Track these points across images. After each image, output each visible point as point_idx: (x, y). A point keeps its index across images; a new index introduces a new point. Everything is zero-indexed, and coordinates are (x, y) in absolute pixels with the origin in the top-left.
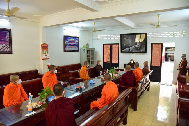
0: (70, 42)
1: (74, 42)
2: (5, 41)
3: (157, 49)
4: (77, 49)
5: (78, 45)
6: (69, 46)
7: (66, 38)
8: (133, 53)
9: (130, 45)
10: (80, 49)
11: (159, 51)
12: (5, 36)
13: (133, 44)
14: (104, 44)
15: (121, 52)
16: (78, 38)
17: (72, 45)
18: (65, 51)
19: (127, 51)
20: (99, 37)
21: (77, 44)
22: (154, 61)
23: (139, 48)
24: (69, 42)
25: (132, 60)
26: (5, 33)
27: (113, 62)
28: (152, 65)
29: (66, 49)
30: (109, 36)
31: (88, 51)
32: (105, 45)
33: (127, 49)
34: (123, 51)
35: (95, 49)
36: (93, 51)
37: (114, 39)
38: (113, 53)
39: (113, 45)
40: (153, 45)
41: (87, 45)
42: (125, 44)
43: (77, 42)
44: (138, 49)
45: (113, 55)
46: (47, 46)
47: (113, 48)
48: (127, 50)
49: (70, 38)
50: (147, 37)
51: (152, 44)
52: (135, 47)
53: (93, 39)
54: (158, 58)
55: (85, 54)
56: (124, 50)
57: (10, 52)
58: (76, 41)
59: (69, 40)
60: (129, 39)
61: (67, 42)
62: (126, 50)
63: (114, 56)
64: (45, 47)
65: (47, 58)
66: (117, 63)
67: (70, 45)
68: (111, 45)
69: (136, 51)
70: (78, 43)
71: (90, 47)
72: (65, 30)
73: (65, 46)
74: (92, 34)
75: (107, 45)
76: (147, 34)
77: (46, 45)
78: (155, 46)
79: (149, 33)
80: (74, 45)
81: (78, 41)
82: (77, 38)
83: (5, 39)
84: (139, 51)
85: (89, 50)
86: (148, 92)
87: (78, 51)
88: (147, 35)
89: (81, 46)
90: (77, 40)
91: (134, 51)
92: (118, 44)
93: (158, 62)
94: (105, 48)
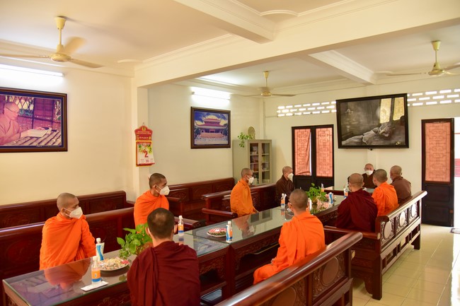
0: (207, 123)
1: (217, 123)
2: (52, 121)
3: (438, 135)
4: (226, 142)
5: (226, 132)
6: (204, 134)
7: (196, 113)
8: (371, 147)
9: (362, 128)
10: (233, 141)
11: (444, 141)
12: (53, 109)
13: (372, 124)
14: (294, 129)
15: (340, 146)
16: (228, 113)
17: (212, 132)
18: (194, 146)
19: (355, 145)
20: (281, 110)
21: (224, 128)
22: (432, 169)
23: (387, 135)
24: (204, 123)
25: (368, 167)
26: (53, 103)
27: (318, 175)
28: (428, 179)
29: (197, 142)
30: (307, 107)
31: (253, 146)
32: (296, 131)
33: (354, 140)
34: (344, 143)
35: (271, 141)
36: (266, 146)
37: (321, 113)
38: (317, 150)
39: (318, 130)
40: (427, 125)
41: (251, 130)
42: (350, 124)
43: (225, 125)
44: (384, 136)
45: (317, 154)
46: (148, 133)
47: (317, 137)
48: (356, 140)
49: (208, 115)
50: (408, 105)
51: (424, 122)
52: (376, 132)
53: (265, 117)
54: (444, 159)
55: (245, 155)
56: (348, 140)
57: (63, 148)
58: (223, 122)
59: (204, 119)
60: (358, 111)
61: (198, 123)
62: (352, 142)
63: (321, 158)
64: (144, 135)
65: (150, 163)
66: (331, 175)
67: (207, 131)
68: (313, 129)
69: (381, 143)
70: (228, 125)
71: (259, 136)
72: (193, 93)
73: (195, 133)
74: (264, 103)
75: (301, 130)
76: (408, 95)
77: (147, 130)
78: (431, 128)
79: (413, 95)
80: (217, 131)
81: (226, 122)
82: (225, 115)
83: (52, 116)
84: (387, 143)
85: (256, 145)
86: (417, 251)
87: (228, 146)
88: (408, 100)
89: (235, 134)
90: (224, 118)
91: (374, 144)
92: (331, 126)
93: (444, 170)
94: (296, 138)
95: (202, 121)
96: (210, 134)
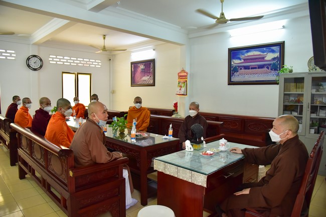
0: (246, 60)
1: (263, 59)
5: (277, 66)
6: (243, 70)
7: (234, 53)
12: (150, 67)
17: (252, 68)
18: (231, 83)
21: (272, 62)
24: (243, 61)
29: (234, 79)
43: (274, 59)
46: (185, 74)
49: (247, 52)
58: (270, 56)
59: (242, 57)
61: (236, 62)
64: (183, 77)
67: (246, 68)
70: (280, 58)
73: (232, 71)
80: (261, 67)
81: (277, 55)
82: (273, 48)
90: (273, 51)
95: (240, 59)
96: (250, 70)
